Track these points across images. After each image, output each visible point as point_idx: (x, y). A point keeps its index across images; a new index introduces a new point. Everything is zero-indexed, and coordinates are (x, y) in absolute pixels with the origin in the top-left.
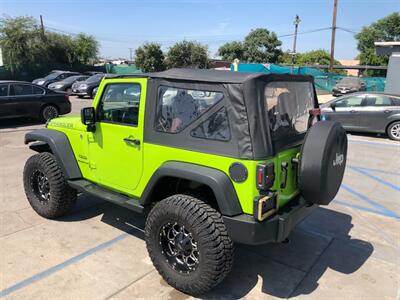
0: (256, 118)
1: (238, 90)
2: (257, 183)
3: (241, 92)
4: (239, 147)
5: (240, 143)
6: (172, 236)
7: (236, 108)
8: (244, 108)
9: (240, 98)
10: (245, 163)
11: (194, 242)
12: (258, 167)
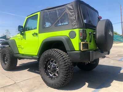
0: (78, 14)
1: (71, 5)
2: (80, 36)
3: (72, 6)
4: (72, 25)
5: (72, 23)
6: (49, 64)
7: (70, 12)
8: (73, 11)
9: (72, 8)
10: (75, 30)
11: (57, 67)
12: (80, 31)
